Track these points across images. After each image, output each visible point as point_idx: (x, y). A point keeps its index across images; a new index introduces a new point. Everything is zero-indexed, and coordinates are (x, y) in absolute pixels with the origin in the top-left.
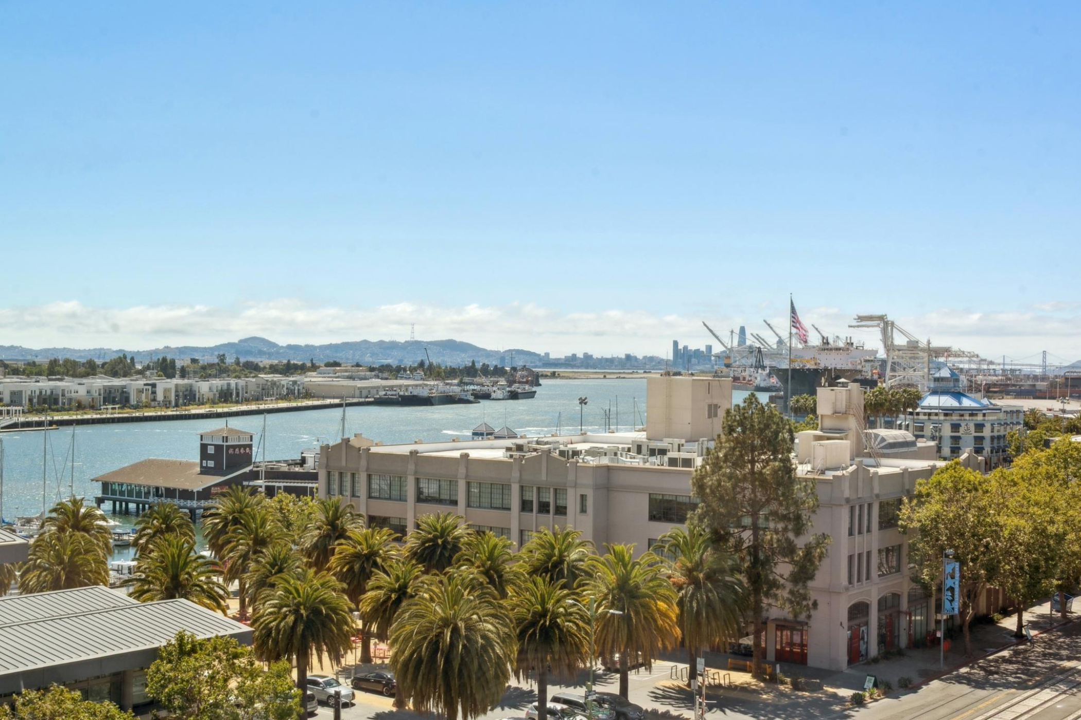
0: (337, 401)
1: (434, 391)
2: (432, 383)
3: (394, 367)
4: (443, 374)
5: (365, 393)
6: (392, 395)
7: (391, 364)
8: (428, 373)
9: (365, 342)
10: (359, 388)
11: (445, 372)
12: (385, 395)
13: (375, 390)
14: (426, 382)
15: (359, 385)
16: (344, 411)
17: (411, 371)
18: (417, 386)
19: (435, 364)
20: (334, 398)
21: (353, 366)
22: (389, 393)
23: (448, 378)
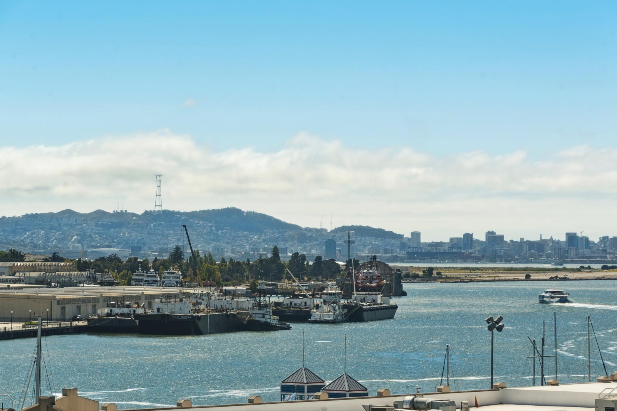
0: (18, 326)
1: (202, 307)
2: (198, 291)
3: (125, 260)
4: (218, 274)
5: (70, 310)
6: (122, 315)
7: (119, 256)
8: (190, 271)
9: (69, 213)
10: (60, 302)
11: (221, 271)
12: (108, 315)
13: (90, 306)
14: (187, 290)
15: (59, 297)
16: (39, 346)
17: (156, 269)
18: (169, 296)
19: (202, 256)
20: (12, 320)
21: (46, 260)
22: (116, 310)
23: (227, 281)
